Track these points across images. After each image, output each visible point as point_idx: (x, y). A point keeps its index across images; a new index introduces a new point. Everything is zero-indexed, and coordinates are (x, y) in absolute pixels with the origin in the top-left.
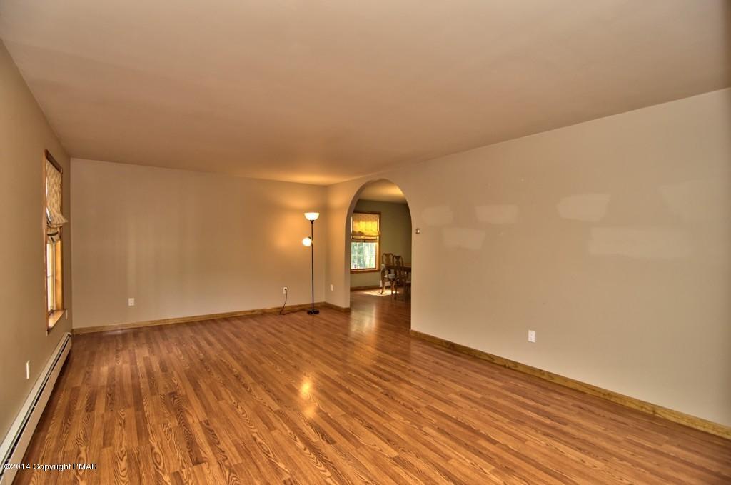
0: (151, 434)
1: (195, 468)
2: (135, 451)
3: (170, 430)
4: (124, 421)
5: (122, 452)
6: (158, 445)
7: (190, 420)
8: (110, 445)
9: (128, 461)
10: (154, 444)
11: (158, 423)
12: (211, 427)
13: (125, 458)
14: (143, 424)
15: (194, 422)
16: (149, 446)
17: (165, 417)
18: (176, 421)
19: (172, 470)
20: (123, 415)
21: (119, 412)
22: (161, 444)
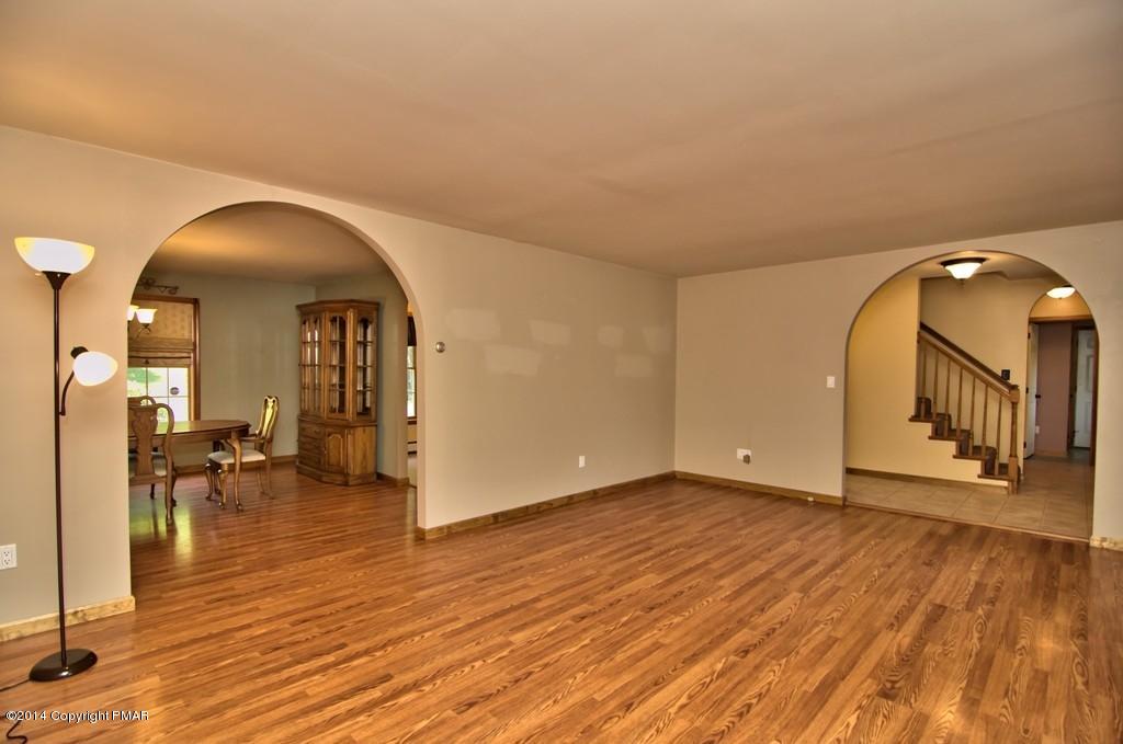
0: (973, 654)
1: (947, 605)
2: (1003, 646)
3: (944, 644)
4: (1006, 694)
5: (1021, 654)
6: (972, 638)
7: (907, 641)
8: (1036, 671)
9: (1015, 643)
10: (975, 640)
11: (954, 661)
12: (892, 620)
13: (1018, 647)
14: (977, 673)
15: (905, 636)
16: (984, 643)
17: (938, 664)
18: (926, 649)
19: (970, 614)
20: (1005, 707)
21: (1011, 719)
22: (967, 637)
